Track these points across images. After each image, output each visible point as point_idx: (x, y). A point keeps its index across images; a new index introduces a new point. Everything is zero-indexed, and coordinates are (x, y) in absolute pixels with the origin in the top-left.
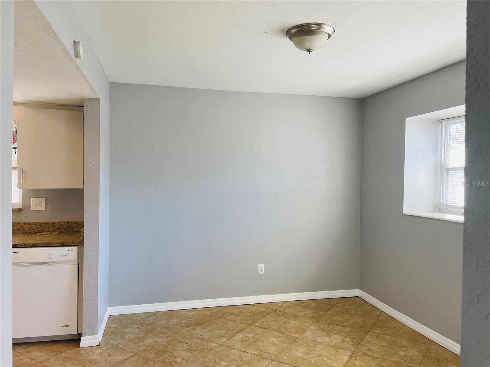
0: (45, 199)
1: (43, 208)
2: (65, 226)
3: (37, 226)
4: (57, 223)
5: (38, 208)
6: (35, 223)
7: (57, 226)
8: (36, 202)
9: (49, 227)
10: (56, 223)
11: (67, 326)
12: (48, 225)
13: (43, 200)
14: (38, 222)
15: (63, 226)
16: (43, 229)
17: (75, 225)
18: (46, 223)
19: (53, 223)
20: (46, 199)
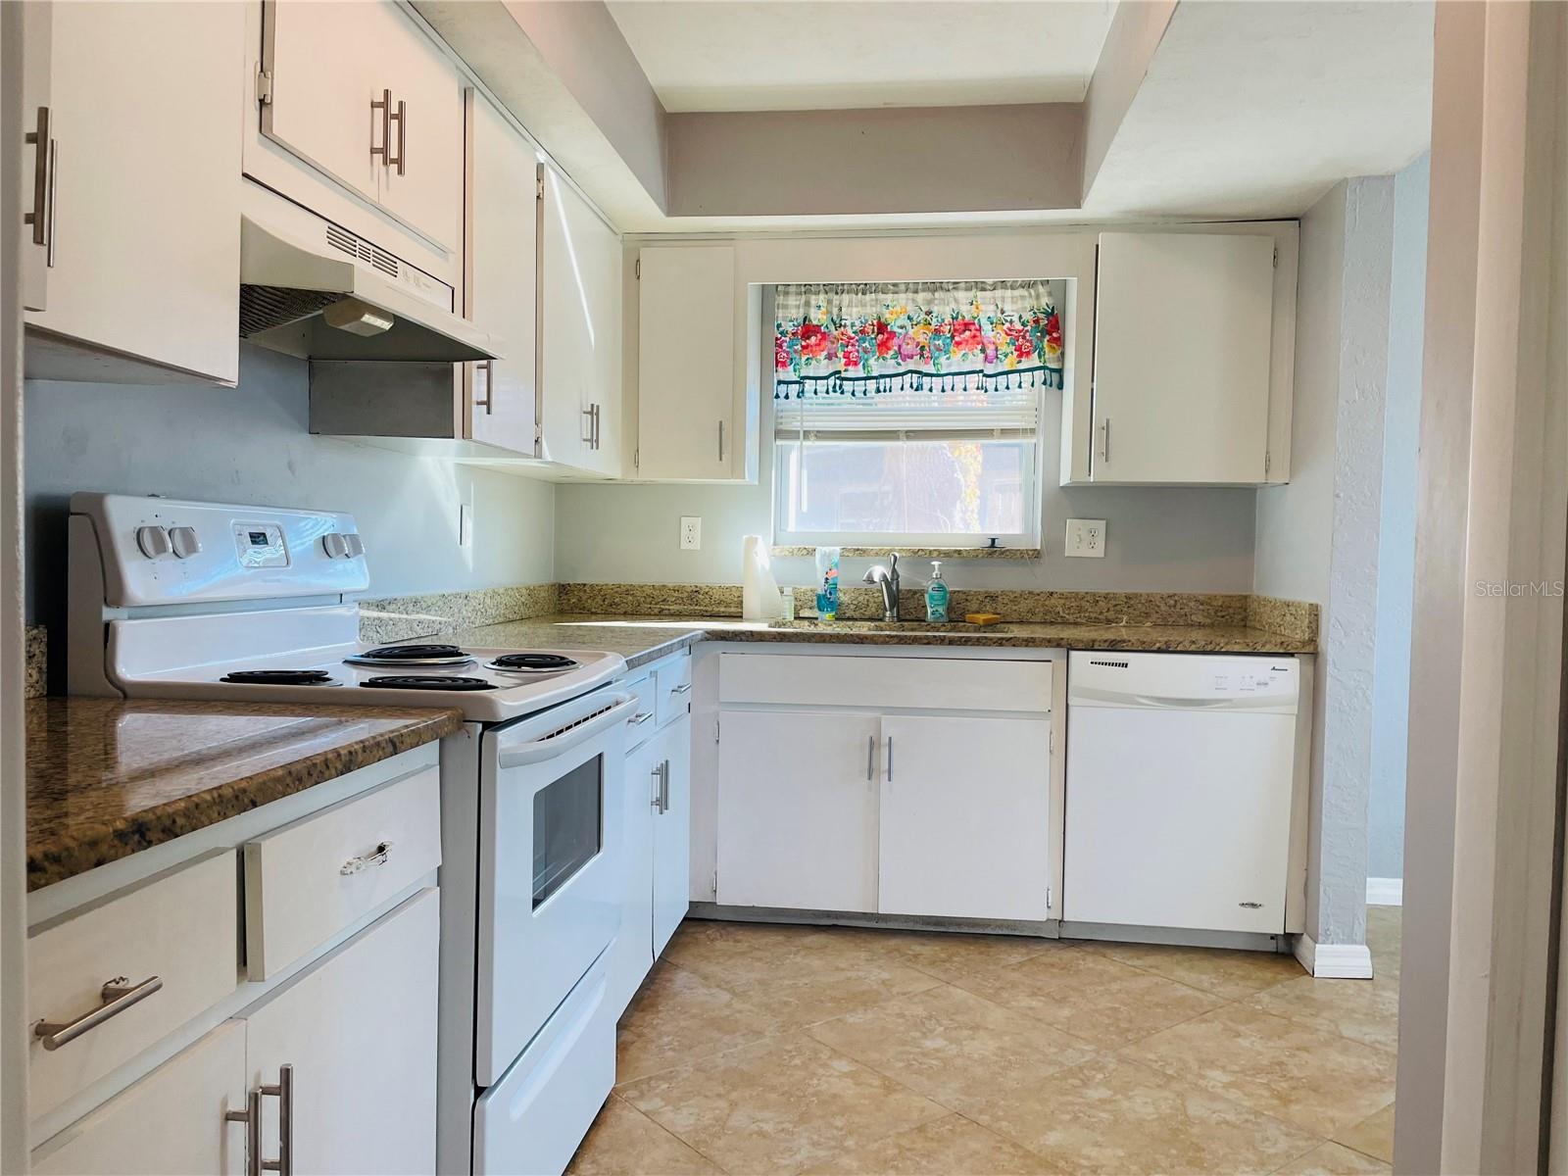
0: (1104, 522)
1: (1099, 551)
2: (1164, 608)
3: (1083, 603)
4: (1141, 595)
5: (1085, 552)
6: (1077, 594)
7: (1140, 606)
8: (1079, 533)
9: (1118, 608)
10: (1136, 596)
11: (1253, 905)
12: (1115, 603)
13: (1100, 526)
14: (1087, 593)
15: (1158, 607)
16: (1101, 613)
17: (1192, 604)
18: (1108, 594)
19: (1128, 597)
20: (1107, 524)
